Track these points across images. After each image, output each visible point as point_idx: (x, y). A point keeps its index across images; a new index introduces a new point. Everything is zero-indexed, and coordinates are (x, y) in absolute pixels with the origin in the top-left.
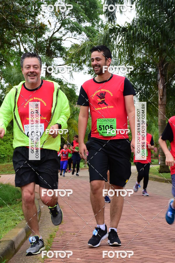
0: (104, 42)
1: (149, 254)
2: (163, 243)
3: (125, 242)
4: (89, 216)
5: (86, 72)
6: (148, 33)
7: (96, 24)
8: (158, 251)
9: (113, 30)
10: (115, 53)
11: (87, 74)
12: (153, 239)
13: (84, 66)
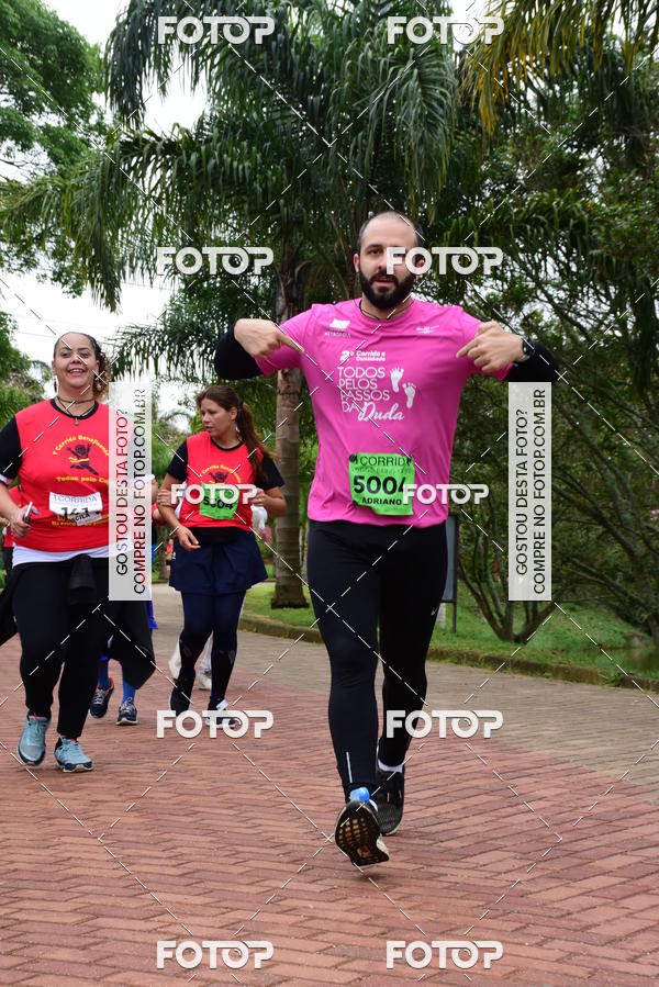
0: (103, 182)
1: (214, 860)
2: (260, 825)
3: (142, 823)
5: (45, 276)
6: (247, 164)
7: (80, 120)
8: (240, 849)
9: (134, 147)
10: (141, 220)
11: (49, 281)
12: (232, 812)
13: (40, 256)
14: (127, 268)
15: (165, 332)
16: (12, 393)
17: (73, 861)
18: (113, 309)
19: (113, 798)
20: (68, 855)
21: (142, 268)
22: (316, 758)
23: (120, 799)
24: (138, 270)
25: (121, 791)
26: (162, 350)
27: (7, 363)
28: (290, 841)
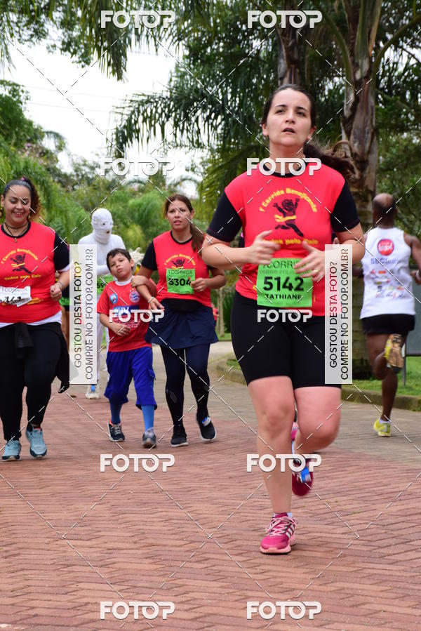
1: (224, 604)
2: (269, 571)
3: (156, 570)
4: (53, 495)
5: (54, 46)
11: (58, 51)
12: (241, 558)
13: (48, 26)
14: (133, 37)
15: (171, 99)
16: (27, 163)
17: (89, 607)
18: (120, 77)
19: (128, 546)
20: (85, 600)
21: (147, 36)
22: (322, 507)
23: (135, 546)
24: (143, 38)
25: (136, 539)
26: (168, 117)
27: (22, 134)
28: (298, 586)
